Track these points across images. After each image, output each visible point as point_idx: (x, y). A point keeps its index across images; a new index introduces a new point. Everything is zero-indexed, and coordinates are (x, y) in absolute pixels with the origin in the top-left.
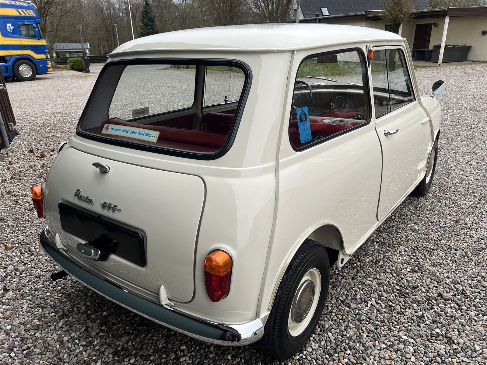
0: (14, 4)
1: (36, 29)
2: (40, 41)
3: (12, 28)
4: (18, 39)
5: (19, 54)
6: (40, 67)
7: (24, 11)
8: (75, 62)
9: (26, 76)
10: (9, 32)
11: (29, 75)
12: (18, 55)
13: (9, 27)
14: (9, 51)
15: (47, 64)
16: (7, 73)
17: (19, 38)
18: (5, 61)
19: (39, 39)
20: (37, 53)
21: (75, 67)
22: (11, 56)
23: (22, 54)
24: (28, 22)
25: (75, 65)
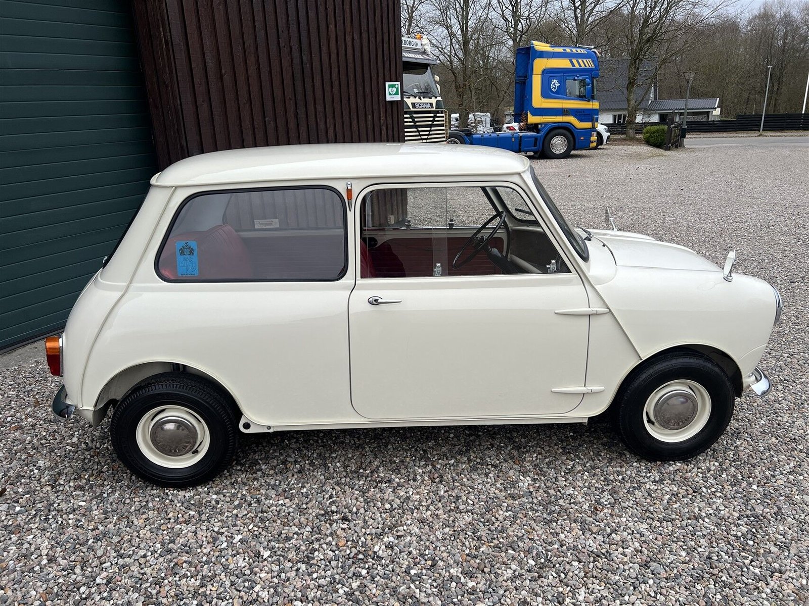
0: (570, 51)
1: (588, 85)
2: (591, 103)
3: (557, 85)
4: (561, 101)
5: (557, 121)
6: (579, 139)
7: (580, 61)
8: (653, 133)
9: (558, 152)
10: (552, 92)
11: (562, 151)
12: (555, 123)
13: (554, 83)
14: (545, 117)
15: (591, 136)
16: (535, 146)
17: (563, 99)
18: (538, 131)
19: (589, 101)
20: (581, 120)
21: (652, 140)
22: (546, 124)
23: (561, 121)
24: (580, 76)
25: (652, 137)
